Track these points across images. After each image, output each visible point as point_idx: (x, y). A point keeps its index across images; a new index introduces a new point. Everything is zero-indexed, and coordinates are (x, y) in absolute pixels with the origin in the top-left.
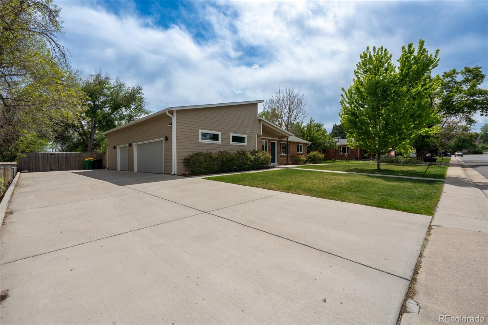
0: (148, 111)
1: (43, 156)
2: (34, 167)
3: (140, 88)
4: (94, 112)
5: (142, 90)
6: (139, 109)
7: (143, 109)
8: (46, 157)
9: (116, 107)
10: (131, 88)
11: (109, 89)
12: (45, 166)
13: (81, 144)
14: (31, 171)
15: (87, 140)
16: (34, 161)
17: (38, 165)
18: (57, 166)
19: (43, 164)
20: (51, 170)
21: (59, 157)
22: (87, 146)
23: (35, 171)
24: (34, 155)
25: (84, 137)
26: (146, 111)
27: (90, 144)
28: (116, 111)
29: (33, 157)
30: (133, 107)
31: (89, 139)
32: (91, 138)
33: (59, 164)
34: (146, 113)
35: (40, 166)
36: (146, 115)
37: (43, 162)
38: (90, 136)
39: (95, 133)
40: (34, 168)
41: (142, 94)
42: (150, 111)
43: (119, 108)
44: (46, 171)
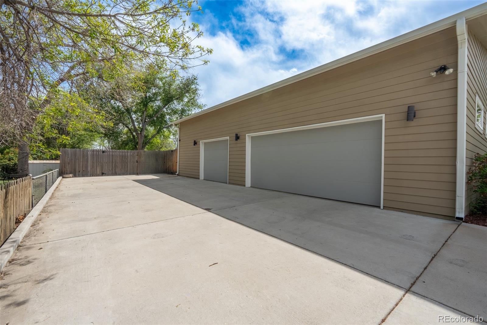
0: (201, 105)
1: (93, 153)
2: (82, 169)
3: (195, 78)
4: (146, 105)
5: (197, 80)
6: (193, 103)
7: (196, 102)
8: (97, 155)
9: (168, 100)
10: (186, 77)
11: (161, 79)
12: (96, 167)
13: (131, 141)
14: (77, 175)
15: (138, 137)
16: (81, 160)
17: (87, 167)
18: (110, 169)
19: (93, 165)
20: (103, 174)
21: (113, 156)
22: (137, 143)
23: (83, 176)
24: (82, 153)
25: (134, 134)
26: (199, 104)
27: (141, 141)
28: (168, 103)
29: (80, 155)
30: (186, 100)
31: (140, 135)
32: (142, 135)
33: (112, 167)
34: (199, 107)
35: (89, 169)
36: (200, 110)
37: (93, 162)
38: (141, 132)
39: (145, 129)
40: (81, 171)
41: (197, 85)
42: (204, 105)
43: (172, 100)
44: (96, 176)
